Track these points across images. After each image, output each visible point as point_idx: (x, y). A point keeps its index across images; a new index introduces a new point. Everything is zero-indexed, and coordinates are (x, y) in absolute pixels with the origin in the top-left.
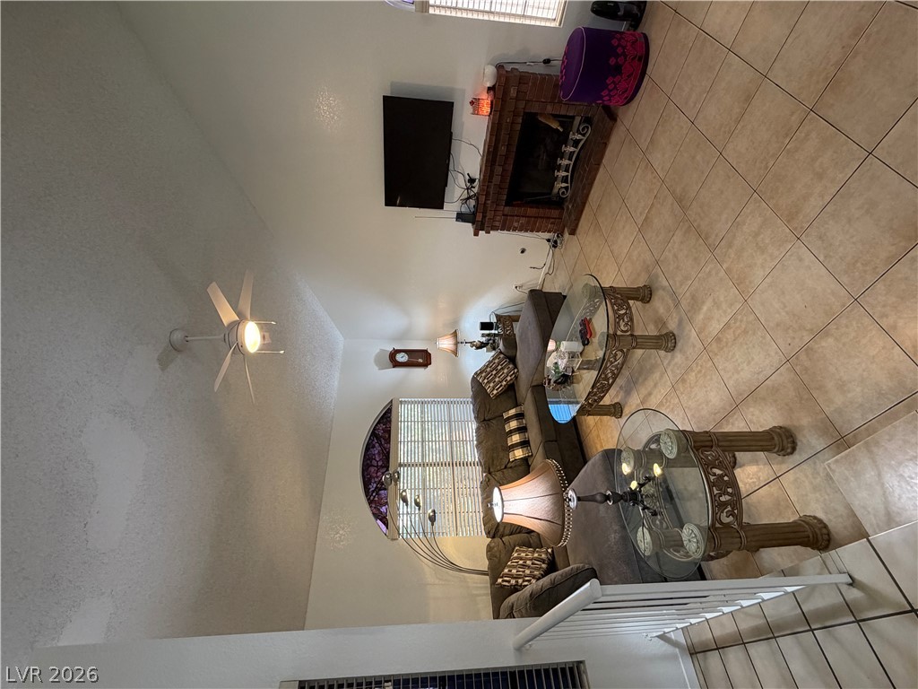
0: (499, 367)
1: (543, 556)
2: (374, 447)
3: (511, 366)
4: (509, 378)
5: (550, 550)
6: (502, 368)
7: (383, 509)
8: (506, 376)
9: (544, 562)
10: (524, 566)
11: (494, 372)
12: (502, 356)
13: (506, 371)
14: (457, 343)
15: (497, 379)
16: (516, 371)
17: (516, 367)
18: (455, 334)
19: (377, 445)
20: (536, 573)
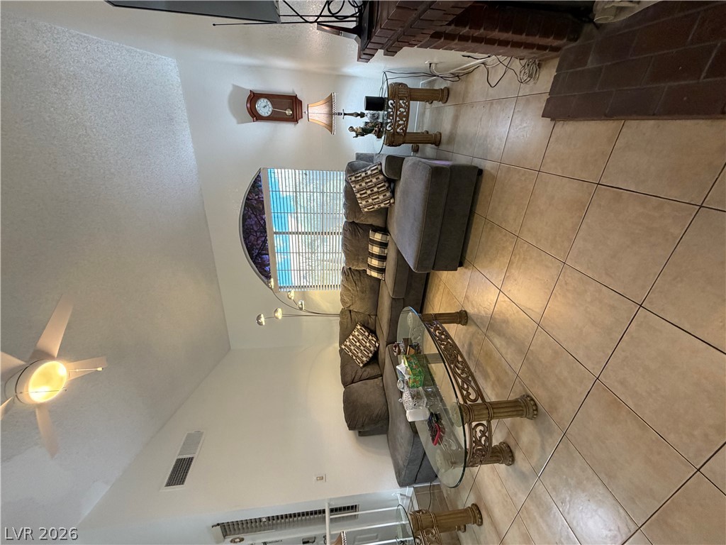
0: (375, 189)
1: (372, 349)
2: (250, 218)
3: (388, 194)
4: (382, 205)
5: (377, 345)
6: (378, 192)
7: (267, 268)
8: (380, 200)
9: (371, 352)
10: (358, 348)
11: (369, 192)
12: (381, 177)
13: (381, 197)
14: (331, 114)
15: (370, 201)
16: (392, 201)
17: (393, 196)
18: (330, 101)
19: (253, 216)
20: (364, 359)
